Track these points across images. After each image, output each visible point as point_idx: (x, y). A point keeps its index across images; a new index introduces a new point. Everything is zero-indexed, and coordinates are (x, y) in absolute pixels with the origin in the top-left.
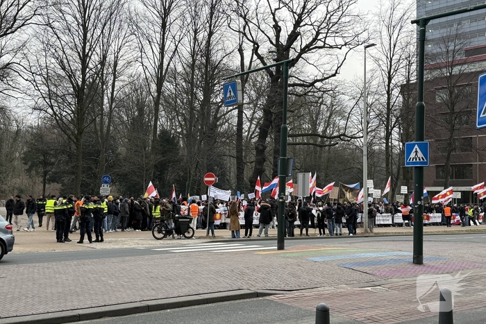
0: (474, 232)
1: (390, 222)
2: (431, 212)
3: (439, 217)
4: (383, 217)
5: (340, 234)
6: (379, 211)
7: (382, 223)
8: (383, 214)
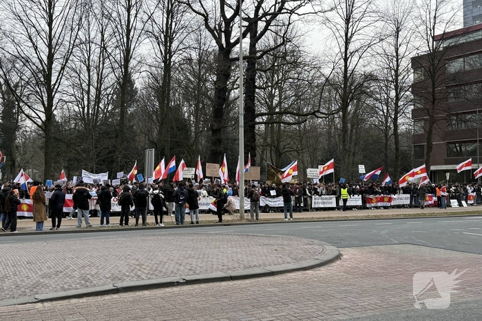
0: (454, 215)
1: (334, 205)
2: (395, 194)
3: (406, 199)
4: (322, 199)
5: (197, 222)
6: (317, 193)
7: (322, 206)
8: (322, 196)
